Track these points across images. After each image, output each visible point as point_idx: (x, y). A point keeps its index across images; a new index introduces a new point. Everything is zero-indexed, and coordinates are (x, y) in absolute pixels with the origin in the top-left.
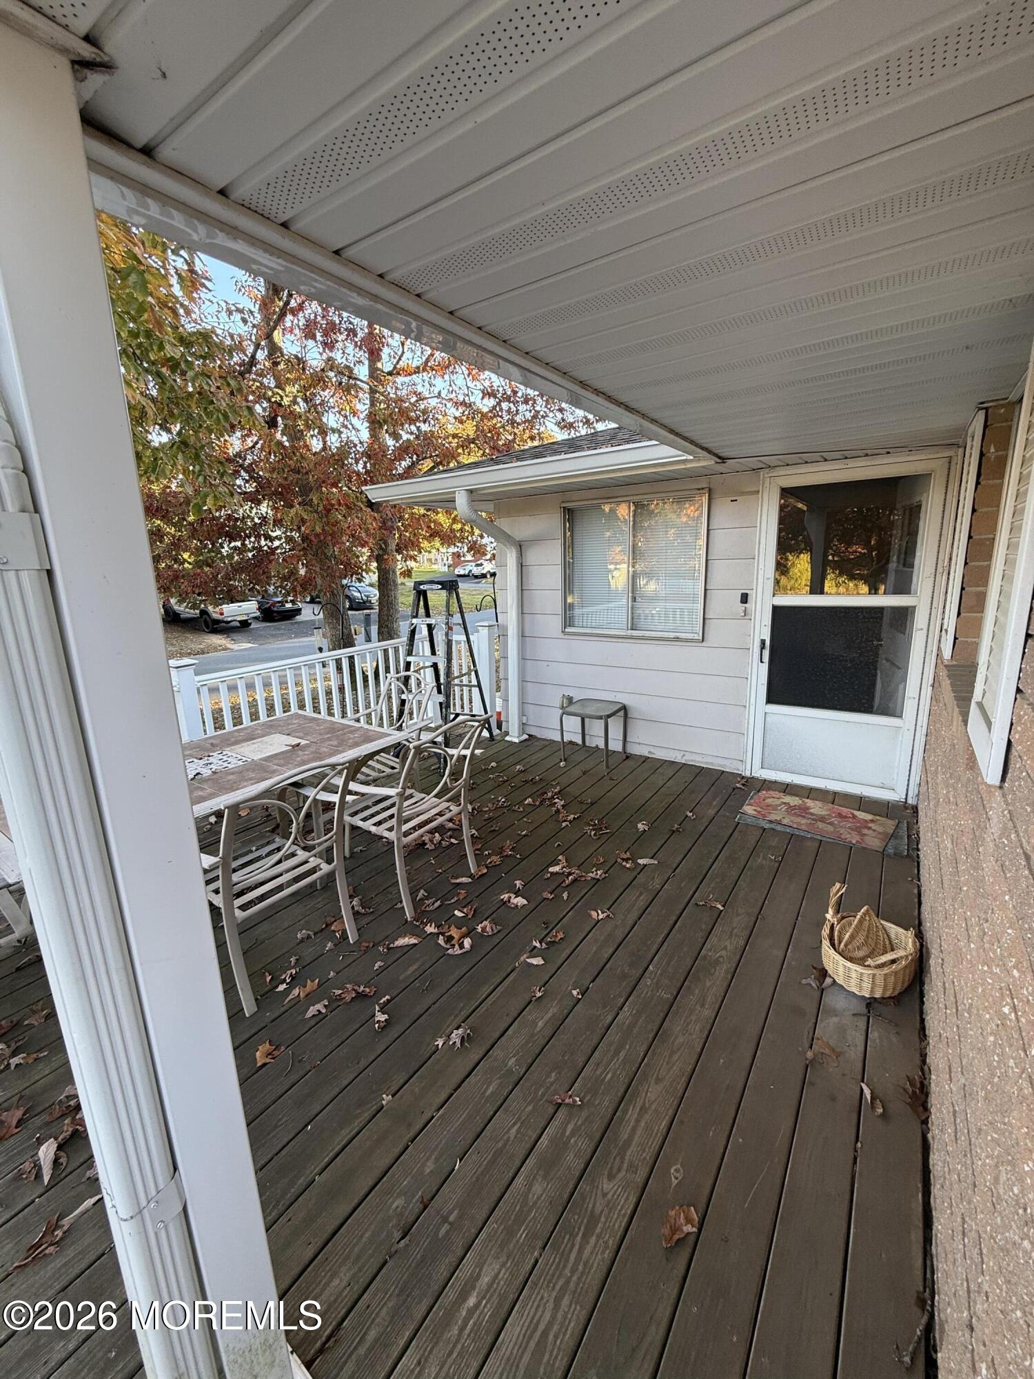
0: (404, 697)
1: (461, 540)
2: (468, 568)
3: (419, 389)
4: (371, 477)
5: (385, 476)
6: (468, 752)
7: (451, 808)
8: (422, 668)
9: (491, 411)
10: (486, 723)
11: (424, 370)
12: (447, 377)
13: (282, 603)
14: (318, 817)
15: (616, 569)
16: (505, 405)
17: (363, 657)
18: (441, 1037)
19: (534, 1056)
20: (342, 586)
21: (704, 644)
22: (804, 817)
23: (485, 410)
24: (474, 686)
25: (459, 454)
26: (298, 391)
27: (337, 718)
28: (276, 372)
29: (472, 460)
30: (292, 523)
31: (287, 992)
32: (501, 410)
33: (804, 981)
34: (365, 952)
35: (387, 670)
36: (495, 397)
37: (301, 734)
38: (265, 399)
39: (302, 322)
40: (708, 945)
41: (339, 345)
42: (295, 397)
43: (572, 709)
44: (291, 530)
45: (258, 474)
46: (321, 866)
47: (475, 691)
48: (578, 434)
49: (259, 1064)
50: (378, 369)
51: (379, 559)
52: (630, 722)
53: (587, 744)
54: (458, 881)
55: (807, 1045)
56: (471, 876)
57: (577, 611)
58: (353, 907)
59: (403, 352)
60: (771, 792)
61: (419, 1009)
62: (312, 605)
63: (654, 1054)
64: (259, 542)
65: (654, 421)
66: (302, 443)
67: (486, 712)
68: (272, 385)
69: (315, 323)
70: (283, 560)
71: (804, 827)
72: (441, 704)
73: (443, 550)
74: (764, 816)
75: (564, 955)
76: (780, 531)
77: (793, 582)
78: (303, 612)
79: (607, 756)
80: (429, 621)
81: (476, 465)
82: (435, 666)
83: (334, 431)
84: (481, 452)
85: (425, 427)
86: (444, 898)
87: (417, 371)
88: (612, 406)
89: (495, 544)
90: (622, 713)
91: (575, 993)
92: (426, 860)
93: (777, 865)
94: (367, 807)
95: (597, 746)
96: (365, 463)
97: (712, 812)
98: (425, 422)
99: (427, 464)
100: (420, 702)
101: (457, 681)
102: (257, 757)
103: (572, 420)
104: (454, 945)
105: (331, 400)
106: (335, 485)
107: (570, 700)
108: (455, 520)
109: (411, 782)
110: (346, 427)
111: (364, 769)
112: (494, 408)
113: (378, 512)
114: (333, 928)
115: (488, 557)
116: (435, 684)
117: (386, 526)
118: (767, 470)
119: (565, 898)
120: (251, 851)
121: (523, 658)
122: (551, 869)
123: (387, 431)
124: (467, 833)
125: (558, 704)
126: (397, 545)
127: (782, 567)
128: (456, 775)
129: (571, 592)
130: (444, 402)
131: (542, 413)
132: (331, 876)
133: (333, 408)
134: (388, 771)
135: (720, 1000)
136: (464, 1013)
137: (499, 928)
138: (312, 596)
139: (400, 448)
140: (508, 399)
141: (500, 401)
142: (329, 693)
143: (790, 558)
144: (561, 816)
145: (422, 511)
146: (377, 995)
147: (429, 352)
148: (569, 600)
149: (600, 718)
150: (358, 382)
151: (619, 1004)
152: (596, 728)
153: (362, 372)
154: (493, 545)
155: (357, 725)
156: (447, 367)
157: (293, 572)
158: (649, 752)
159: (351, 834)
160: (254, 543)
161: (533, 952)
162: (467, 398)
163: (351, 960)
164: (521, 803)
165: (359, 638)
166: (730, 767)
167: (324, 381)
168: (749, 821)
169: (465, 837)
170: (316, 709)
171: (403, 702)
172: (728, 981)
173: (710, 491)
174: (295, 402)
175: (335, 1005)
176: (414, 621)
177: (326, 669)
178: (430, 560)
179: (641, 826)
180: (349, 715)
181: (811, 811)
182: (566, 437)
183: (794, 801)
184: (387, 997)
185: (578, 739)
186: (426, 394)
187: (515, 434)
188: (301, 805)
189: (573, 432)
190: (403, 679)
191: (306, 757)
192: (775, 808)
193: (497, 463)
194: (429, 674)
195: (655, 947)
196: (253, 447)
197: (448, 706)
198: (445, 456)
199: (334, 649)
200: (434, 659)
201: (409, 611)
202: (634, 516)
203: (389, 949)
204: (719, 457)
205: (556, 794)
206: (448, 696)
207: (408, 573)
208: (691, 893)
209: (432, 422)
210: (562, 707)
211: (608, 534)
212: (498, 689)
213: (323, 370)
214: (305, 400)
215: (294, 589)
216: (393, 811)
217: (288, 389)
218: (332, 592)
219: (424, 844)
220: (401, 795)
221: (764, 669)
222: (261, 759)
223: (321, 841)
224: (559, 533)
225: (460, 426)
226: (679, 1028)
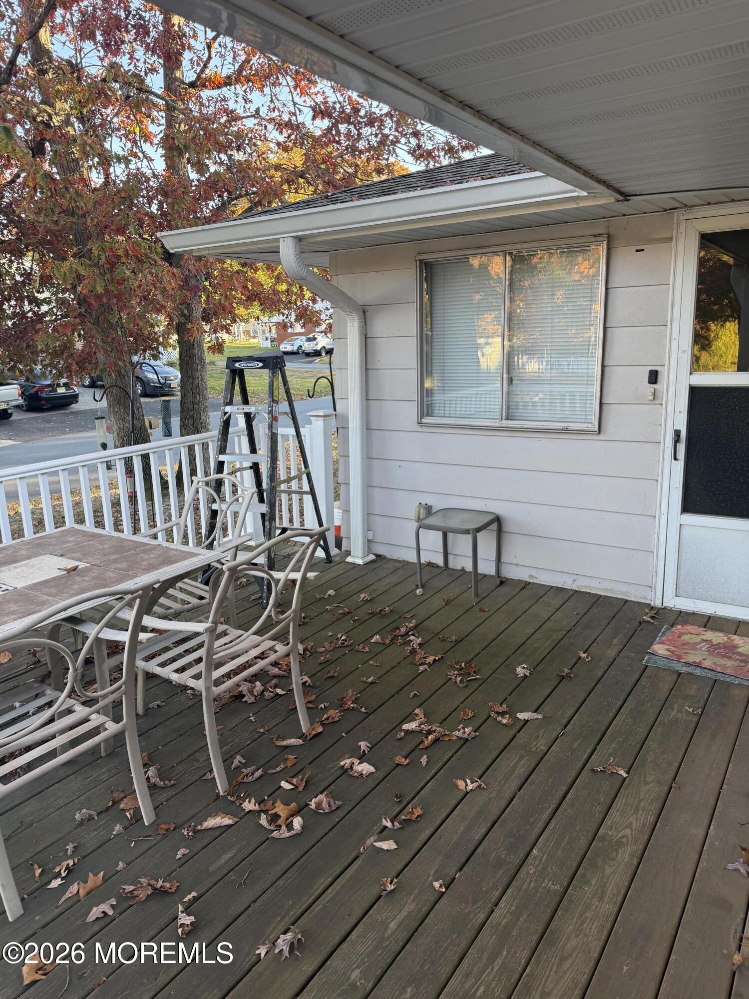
0: (215, 507)
1: (288, 305)
2: (297, 343)
3: (232, 105)
4: (167, 221)
5: (187, 219)
6: (298, 576)
7: (277, 648)
8: (239, 470)
9: (324, 135)
10: (320, 538)
11: (237, 81)
12: (267, 90)
13: (53, 387)
14: (102, 662)
15: (487, 344)
16: (343, 128)
17: (162, 458)
18: (264, 944)
19: (385, 966)
20: (132, 364)
21: (601, 437)
22: (730, 658)
23: (318, 133)
24: (306, 493)
25: (284, 191)
26: (71, 108)
27: (127, 533)
28: (42, 82)
29: (301, 197)
30: (64, 281)
31: (63, 888)
32: (338, 133)
33: (730, 866)
34: (165, 836)
35: (193, 472)
36: (330, 116)
37: (79, 555)
38: (28, 117)
39: (77, 17)
40: (607, 822)
41: (126, 48)
42: (68, 116)
43: (431, 521)
44: (64, 291)
45: (20, 217)
46: (107, 726)
47: (308, 499)
48: (437, 165)
49: (26, 982)
50: (176, 79)
51: (180, 329)
52: (504, 536)
53: (451, 566)
54: (285, 743)
55: (734, 946)
56: (302, 736)
57: (437, 398)
58: (148, 779)
59: (210, 58)
60: (689, 628)
61: (235, 909)
62: (92, 390)
63: (538, 962)
64: (21, 307)
65: (536, 144)
66: (77, 176)
67: (321, 524)
68: (38, 99)
69: (94, 17)
70: (54, 330)
71: (730, 671)
72: (263, 515)
73: (265, 319)
74: (679, 657)
75: (424, 837)
76: (699, 292)
77: (716, 358)
78: (80, 398)
79: (476, 582)
80: (247, 409)
81: (306, 204)
82: (255, 467)
83: (119, 159)
84: (312, 188)
85: (239, 156)
86: (266, 765)
87: (228, 82)
88: (482, 124)
89: (331, 311)
90: (494, 526)
91: (437, 885)
92: (244, 716)
93: (695, 719)
94: (166, 649)
95: (463, 570)
96: (160, 203)
97: (612, 653)
98: (239, 148)
99: (242, 205)
100: (236, 514)
101: (283, 487)
102: (20, 584)
103: (430, 147)
104: (280, 826)
105: (115, 120)
106: (121, 230)
107: (429, 510)
108: (278, 279)
109: (225, 616)
110: (136, 156)
111: (162, 600)
112: (329, 130)
113: (178, 266)
114: (122, 806)
115: (323, 327)
116: (255, 489)
117: (189, 284)
118: (682, 211)
119: (424, 763)
120: (13, 708)
121: (368, 457)
122: (406, 727)
123: (189, 161)
124: (296, 680)
125: (413, 515)
126: (204, 311)
127: (702, 340)
128: (282, 605)
129: (430, 373)
130: (264, 123)
131: (391, 137)
132: (118, 739)
133: (118, 130)
134: (195, 601)
135: (623, 892)
136: (293, 914)
137: (338, 803)
138: (91, 378)
139: (206, 183)
140: (347, 120)
141: (337, 122)
142: (116, 504)
143: (713, 326)
144: (417, 658)
145: (236, 267)
146: (180, 892)
147: (243, 57)
148: (428, 384)
149: (467, 532)
150: (151, 97)
151: (494, 899)
152: (462, 546)
153: (156, 83)
154: (328, 313)
155: (154, 542)
156: (267, 77)
157: (67, 346)
158: (530, 576)
159: (145, 684)
160: (15, 307)
161: (383, 833)
162: (294, 118)
163: (145, 846)
164: (366, 641)
165: (157, 432)
166: (634, 595)
167: (106, 95)
168: (661, 663)
169: (294, 686)
170: (99, 523)
171: (214, 514)
172: (634, 867)
173: (610, 238)
174: (67, 122)
175: (126, 905)
176: (228, 409)
177: (111, 474)
178: (247, 333)
179: (520, 671)
180: (143, 530)
181: (740, 650)
182: (422, 167)
183: (717, 637)
184: (194, 894)
185: (439, 561)
186: (240, 112)
187: (357, 165)
188: (79, 648)
189: (432, 163)
190: (213, 484)
191: (86, 584)
192: (693, 646)
193: (334, 202)
194: (248, 477)
195: (541, 825)
196: (13, 181)
197: (272, 519)
198: (265, 193)
199: (122, 446)
200: (254, 458)
201: (221, 397)
202: (511, 272)
203: (195, 832)
204: (621, 193)
205: (411, 629)
206: (272, 506)
207: (218, 348)
208: (586, 755)
209: (248, 150)
210: (419, 519)
211: (478, 297)
212: (337, 497)
213: (104, 80)
214: (82, 119)
215: (68, 368)
216: (201, 652)
217: (58, 105)
218: (119, 372)
219: (242, 696)
220: (211, 631)
221: (679, 467)
222: (25, 588)
223: (105, 692)
224: (414, 296)
225: (285, 155)
226: (571, 927)
